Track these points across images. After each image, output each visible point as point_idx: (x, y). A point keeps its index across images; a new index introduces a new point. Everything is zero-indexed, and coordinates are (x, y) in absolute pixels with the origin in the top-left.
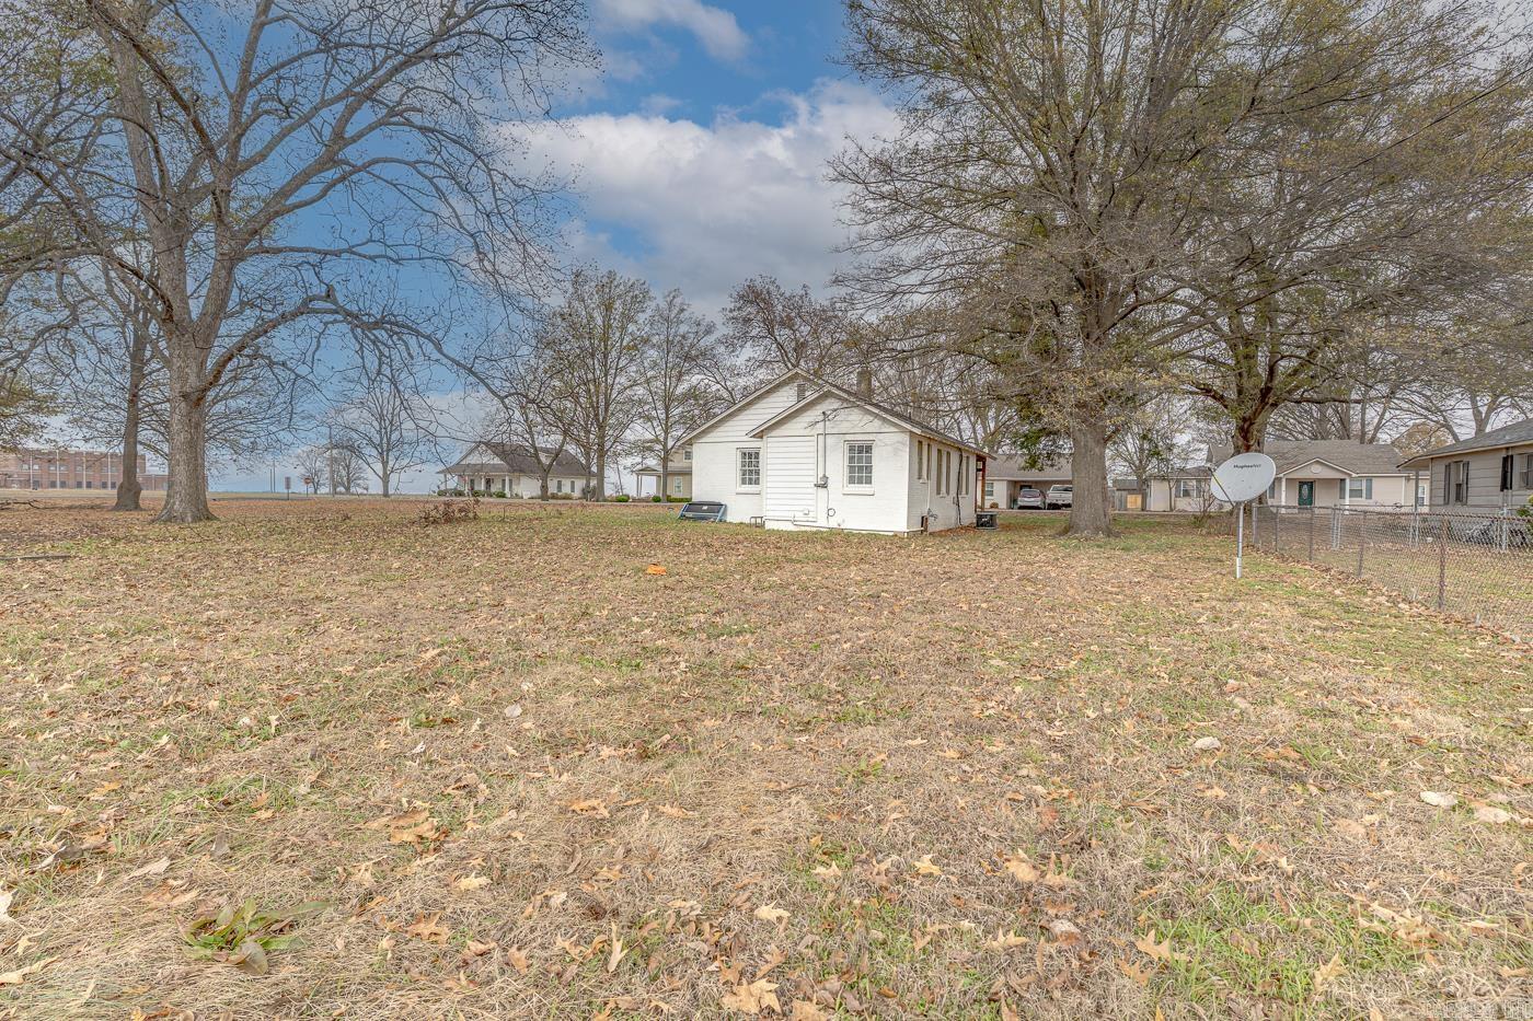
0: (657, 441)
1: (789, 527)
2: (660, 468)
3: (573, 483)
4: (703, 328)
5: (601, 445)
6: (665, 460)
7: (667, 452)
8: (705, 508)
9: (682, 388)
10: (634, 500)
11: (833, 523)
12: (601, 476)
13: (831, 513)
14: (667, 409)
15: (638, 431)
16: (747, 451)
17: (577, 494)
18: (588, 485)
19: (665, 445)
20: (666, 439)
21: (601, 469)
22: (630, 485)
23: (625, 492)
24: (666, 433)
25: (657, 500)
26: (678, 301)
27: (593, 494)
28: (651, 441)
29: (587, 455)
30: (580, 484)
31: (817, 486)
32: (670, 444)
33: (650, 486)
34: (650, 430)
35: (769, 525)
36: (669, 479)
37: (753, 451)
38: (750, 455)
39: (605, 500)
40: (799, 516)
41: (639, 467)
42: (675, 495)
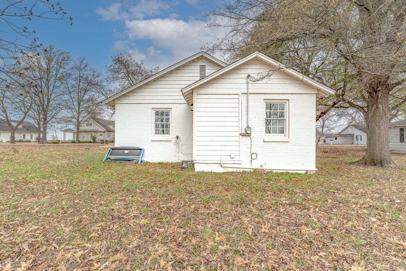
0: (74, 117)
1: (218, 169)
2: (76, 130)
3: (31, 136)
4: (96, 74)
5: (45, 119)
6: (78, 126)
7: (79, 123)
8: (127, 152)
9: (86, 97)
10: (62, 143)
11: (256, 165)
12: (45, 133)
13: (254, 156)
14: (79, 105)
15: (65, 113)
16: (160, 111)
17: (34, 139)
18: (39, 137)
19: (78, 119)
20: (78, 117)
21: (45, 129)
22: (60, 136)
23: (58, 139)
24: (79, 114)
25: (73, 142)
26: (84, 62)
27: (42, 141)
28: (72, 118)
29: (39, 124)
30: (35, 136)
31: (241, 134)
32: (80, 119)
33: (70, 137)
34: (71, 113)
35: (198, 168)
36: (80, 134)
37: (165, 110)
38: (162, 114)
39: (47, 143)
40: (226, 159)
41: (65, 129)
42: (82, 140)
